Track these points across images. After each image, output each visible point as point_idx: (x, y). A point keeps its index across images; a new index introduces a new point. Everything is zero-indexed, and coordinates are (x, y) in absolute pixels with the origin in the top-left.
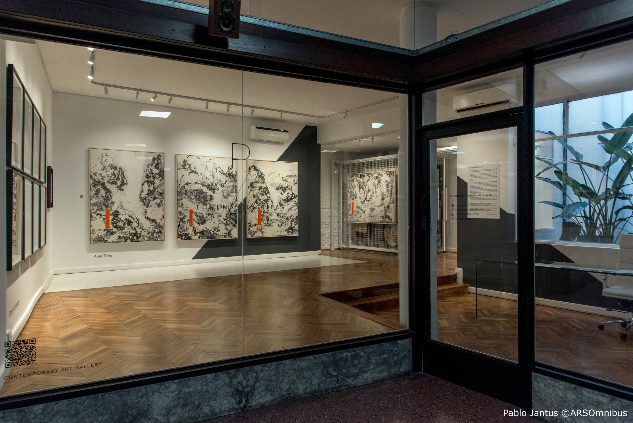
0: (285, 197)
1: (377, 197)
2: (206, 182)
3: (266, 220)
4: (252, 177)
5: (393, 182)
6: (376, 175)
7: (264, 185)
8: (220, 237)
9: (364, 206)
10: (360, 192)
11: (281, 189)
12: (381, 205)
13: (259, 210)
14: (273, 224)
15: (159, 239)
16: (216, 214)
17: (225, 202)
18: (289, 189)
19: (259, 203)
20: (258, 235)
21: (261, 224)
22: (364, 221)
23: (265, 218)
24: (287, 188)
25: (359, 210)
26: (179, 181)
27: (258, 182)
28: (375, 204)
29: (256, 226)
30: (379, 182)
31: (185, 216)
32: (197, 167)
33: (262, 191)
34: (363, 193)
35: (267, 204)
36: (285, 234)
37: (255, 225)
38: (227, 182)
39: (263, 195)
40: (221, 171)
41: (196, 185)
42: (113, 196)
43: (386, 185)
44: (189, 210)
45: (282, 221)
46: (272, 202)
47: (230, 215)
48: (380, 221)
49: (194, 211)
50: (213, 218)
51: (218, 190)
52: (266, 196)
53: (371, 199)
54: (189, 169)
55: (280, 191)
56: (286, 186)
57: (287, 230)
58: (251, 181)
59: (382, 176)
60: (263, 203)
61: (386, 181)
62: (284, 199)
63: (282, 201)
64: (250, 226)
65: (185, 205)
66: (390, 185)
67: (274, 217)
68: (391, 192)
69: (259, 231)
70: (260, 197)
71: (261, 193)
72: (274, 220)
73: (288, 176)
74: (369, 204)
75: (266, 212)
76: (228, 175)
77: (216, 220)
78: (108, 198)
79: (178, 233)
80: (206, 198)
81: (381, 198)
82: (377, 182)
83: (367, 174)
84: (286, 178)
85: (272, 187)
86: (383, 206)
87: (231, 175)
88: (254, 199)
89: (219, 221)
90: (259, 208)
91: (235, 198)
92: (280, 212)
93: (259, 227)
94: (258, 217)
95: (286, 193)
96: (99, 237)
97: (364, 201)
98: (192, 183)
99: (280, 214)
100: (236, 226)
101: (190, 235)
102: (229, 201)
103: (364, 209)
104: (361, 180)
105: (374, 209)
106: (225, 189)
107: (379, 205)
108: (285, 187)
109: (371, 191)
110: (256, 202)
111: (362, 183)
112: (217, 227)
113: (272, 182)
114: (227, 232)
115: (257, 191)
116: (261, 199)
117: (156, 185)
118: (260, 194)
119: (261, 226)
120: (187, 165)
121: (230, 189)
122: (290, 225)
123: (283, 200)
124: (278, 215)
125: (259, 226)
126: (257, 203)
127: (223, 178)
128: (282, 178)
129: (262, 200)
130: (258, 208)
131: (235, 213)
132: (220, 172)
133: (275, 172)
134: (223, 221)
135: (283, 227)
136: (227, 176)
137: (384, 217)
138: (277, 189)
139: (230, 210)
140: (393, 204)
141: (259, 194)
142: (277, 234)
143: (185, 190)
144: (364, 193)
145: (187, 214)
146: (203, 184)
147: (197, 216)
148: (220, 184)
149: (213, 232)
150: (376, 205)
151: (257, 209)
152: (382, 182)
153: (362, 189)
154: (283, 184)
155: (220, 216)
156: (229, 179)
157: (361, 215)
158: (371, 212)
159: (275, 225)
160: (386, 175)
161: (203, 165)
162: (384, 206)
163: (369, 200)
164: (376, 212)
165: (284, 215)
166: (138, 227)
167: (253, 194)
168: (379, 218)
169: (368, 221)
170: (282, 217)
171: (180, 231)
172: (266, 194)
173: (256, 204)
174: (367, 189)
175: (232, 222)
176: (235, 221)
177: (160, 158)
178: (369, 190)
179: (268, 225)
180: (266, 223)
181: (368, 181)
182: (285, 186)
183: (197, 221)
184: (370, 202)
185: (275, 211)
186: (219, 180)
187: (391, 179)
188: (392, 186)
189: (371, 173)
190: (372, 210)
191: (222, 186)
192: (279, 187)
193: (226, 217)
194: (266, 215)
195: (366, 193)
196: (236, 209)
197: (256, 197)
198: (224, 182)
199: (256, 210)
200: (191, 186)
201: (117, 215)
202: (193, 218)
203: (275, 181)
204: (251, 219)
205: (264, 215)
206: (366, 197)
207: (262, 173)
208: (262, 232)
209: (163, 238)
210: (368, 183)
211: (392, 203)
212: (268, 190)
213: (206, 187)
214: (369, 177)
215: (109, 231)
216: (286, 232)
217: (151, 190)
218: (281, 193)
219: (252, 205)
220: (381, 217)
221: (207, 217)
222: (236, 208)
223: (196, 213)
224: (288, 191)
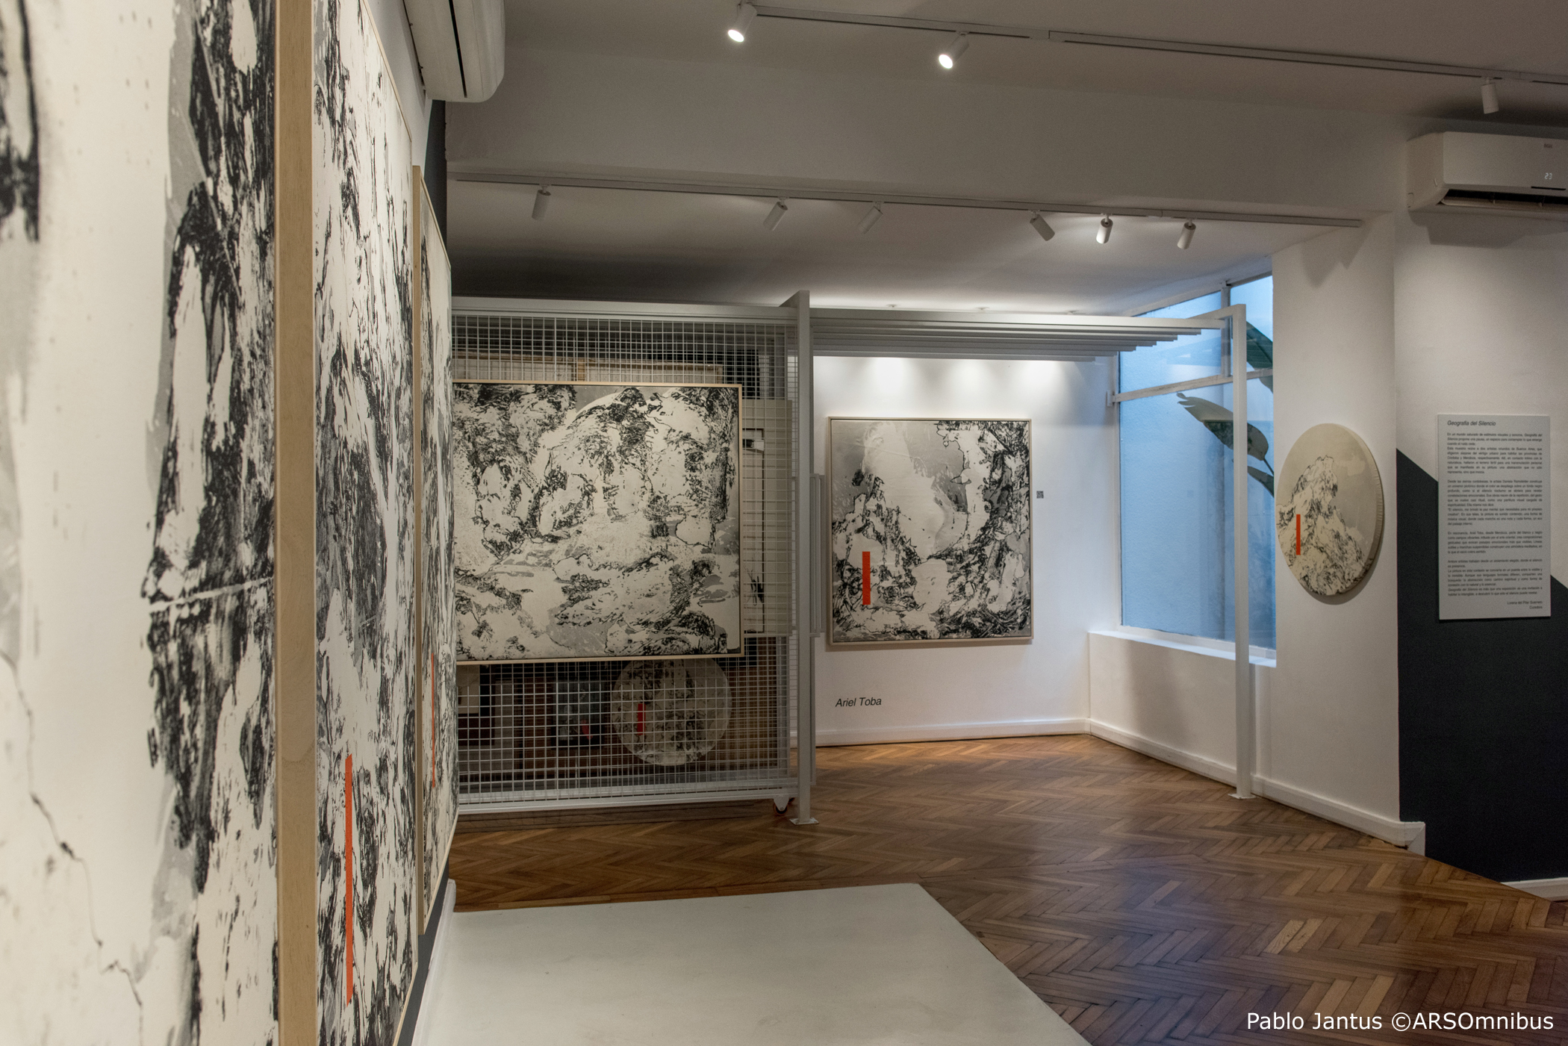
1: (619, 518)
5: (732, 446)
6: (607, 400)
9: (510, 568)
10: (482, 488)
12: (647, 563)
22: (518, 653)
25: (470, 590)
28: (599, 557)
30: (634, 437)
34: (507, 493)
43: (683, 458)
48: (636, 647)
53: (572, 530)
59: (652, 408)
61: (686, 437)
66: (710, 457)
68: (722, 493)
74: (554, 557)
81: (646, 525)
82: (614, 435)
83: (538, 388)
86: (664, 567)
97: (515, 537)
103: (512, 585)
104: (491, 416)
105: (593, 585)
107: (630, 560)
109: (574, 484)
111: (496, 436)
137: (667, 622)
140: (734, 558)
144: (516, 493)
150: (611, 559)
152: (655, 440)
153: (493, 473)
157: (489, 617)
158: (574, 601)
160: (681, 404)
162: (671, 564)
163: (556, 533)
164: (608, 599)
168: (629, 631)
169: (541, 649)
174: (539, 471)
178: (557, 480)
181: (549, 425)
184: (562, 546)
187: (719, 429)
188: (725, 464)
189: (570, 388)
190: (578, 589)
195: (527, 495)
206: (533, 519)
210: (549, 439)
211: (727, 552)
214: (557, 406)
220: (646, 624)
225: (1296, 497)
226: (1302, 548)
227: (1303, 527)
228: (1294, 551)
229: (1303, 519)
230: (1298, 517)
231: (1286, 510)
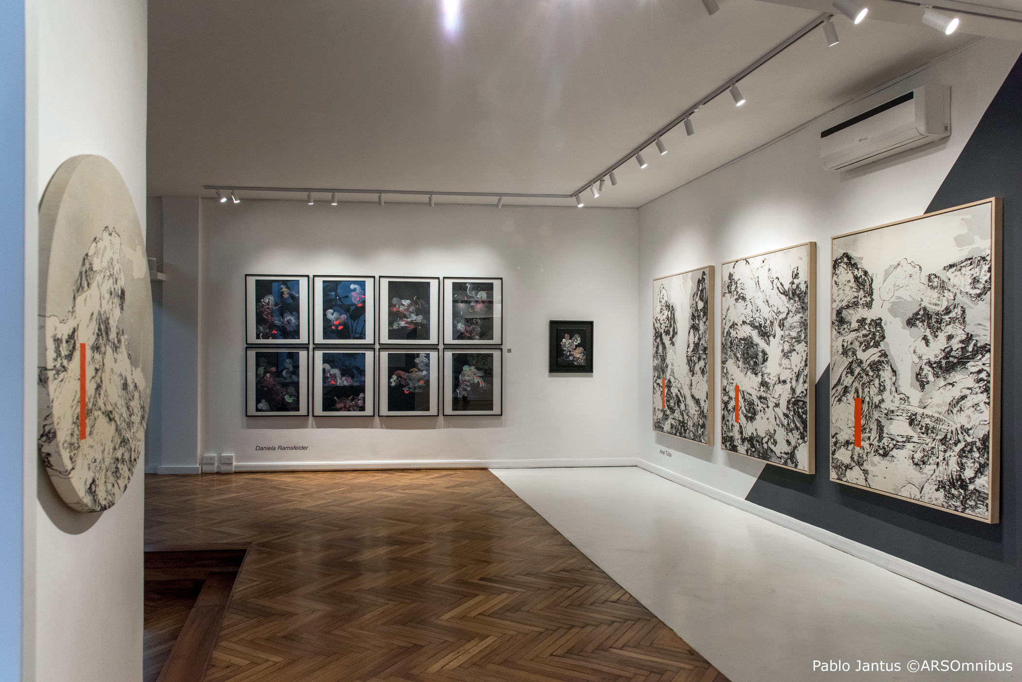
0: (938, 352)
2: (757, 319)
3: (874, 434)
4: (841, 291)
7: (870, 315)
8: (778, 461)
11: (923, 321)
13: (858, 396)
14: (894, 452)
15: (703, 441)
16: (771, 399)
17: (786, 369)
18: (953, 320)
19: (856, 373)
20: (854, 478)
21: (863, 443)
23: (874, 426)
24: (946, 318)
26: (724, 321)
27: (856, 304)
29: (851, 447)
31: (730, 398)
32: (745, 286)
33: (865, 332)
35: (878, 376)
36: (934, 499)
37: (847, 443)
38: (790, 313)
39: (867, 347)
40: (780, 286)
41: (743, 326)
42: (667, 355)
44: (734, 385)
45: (927, 448)
46: (894, 371)
47: (795, 403)
49: (741, 388)
50: (766, 409)
51: (774, 337)
52: (874, 350)
54: (735, 293)
55: (922, 329)
56: (941, 309)
57: (944, 487)
58: (837, 302)
60: (867, 375)
62: (933, 359)
63: (927, 368)
64: (835, 443)
65: (730, 374)
67: (899, 427)
69: (857, 468)
70: (861, 355)
71: (861, 339)
72: (900, 439)
73: (951, 266)
75: (876, 407)
76: (791, 296)
77: (770, 412)
78: (663, 359)
79: (722, 434)
80: (757, 358)
84: (944, 275)
85: (895, 316)
87: (798, 292)
88: (846, 362)
89: (776, 418)
90: (857, 391)
91: (804, 359)
92: (920, 411)
93: (856, 453)
94: (853, 419)
95: (942, 336)
96: (659, 420)
98: (739, 325)
99: (919, 418)
100: (806, 439)
101: (736, 443)
102: (793, 367)
106: (787, 333)
108: (937, 314)
110: (850, 370)
112: (773, 432)
113: (893, 299)
114: (788, 449)
115: (853, 335)
116: (861, 362)
117: (700, 332)
118: (861, 343)
119: (861, 451)
120: (733, 283)
121: (794, 334)
122: (954, 467)
123: (929, 363)
124: (911, 422)
125: (857, 449)
126: (852, 373)
127: (782, 304)
128: (930, 280)
129: (865, 365)
130: (853, 390)
131: (803, 399)
132: (778, 288)
133: (903, 263)
134: (782, 418)
135: (928, 469)
136: (790, 299)
138: (911, 323)
139: (793, 390)
141: (857, 344)
142: (908, 494)
143: (730, 340)
145: (732, 394)
146: (752, 325)
147: (745, 399)
148: (778, 321)
149: (767, 443)
151: (852, 393)
154: (933, 301)
155: (777, 405)
156: (794, 305)
159: (901, 456)
161: (753, 278)
165: (932, 424)
166: (685, 411)
167: (843, 346)
170: (927, 430)
171: (725, 430)
172: (877, 345)
173: (849, 375)
175: (798, 424)
176: (804, 422)
177: (705, 277)
179: (881, 452)
180: (876, 443)
182: (938, 308)
183: (745, 411)
185: (902, 407)
186: (776, 312)
191: (782, 325)
192: (917, 314)
193: (788, 408)
194: (876, 415)
196: (806, 390)
197: (850, 353)
198: (783, 316)
199: (851, 396)
200: (737, 331)
201: (669, 386)
202: (740, 403)
203: (905, 294)
204: (838, 424)
205: (869, 417)
207: (866, 273)
208: (866, 472)
209: (706, 438)
212: (882, 328)
213: (756, 331)
215: (664, 414)
216: (941, 494)
217: (696, 342)
218: (925, 338)
219: (840, 380)
221: (758, 406)
222: (806, 386)
223: (743, 392)
224: (949, 330)
225: (80, 300)
226: (87, 421)
227: (90, 372)
228: (77, 432)
229: (89, 353)
230: (83, 346)
231: (64, 332)
